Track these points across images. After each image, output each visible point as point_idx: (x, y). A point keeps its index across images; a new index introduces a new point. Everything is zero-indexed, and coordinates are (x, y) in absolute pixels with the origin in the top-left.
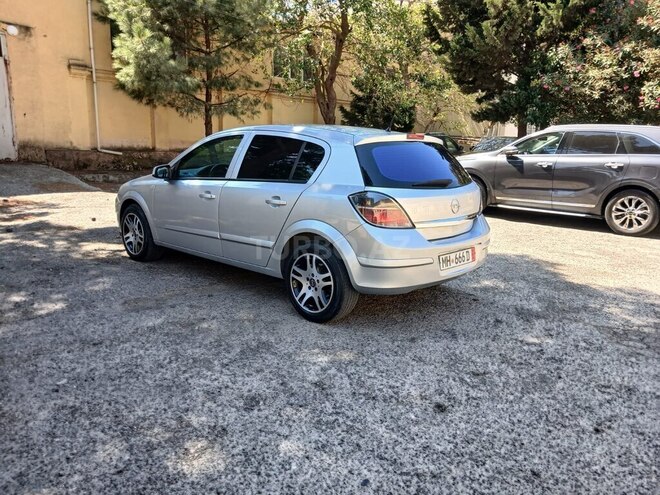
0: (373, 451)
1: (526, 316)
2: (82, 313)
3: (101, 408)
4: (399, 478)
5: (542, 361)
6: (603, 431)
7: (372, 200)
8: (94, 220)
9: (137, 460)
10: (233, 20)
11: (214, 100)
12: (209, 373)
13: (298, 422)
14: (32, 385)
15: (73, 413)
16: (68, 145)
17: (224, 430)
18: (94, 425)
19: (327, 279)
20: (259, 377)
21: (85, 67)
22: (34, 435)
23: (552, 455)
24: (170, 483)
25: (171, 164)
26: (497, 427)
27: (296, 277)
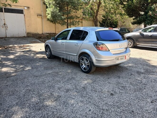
0: (93, 103)
1: (139, 73)
2: (35, 70)
3: (35, 90)
4: (98, 110)
5: (141, 84)
6: (153, 102)
7: (99, 44)
8: (41, 49)
9: (41, 102)
10: (73, 3)
11: (69, 22)
12: (60, 84)
13: (77, 95)
14: (22, 85)
15: (29, 91)
16: (37, 33)
17: (60, 96)
18: (33, 94)
19: (88, 63)
20: (70, 85)
21: (41, 15)
22: (21, 95)
23: (138, 107)
24: (47, 107)
25: (56, 37)
26: (125, 100)
27: (81, 62)
